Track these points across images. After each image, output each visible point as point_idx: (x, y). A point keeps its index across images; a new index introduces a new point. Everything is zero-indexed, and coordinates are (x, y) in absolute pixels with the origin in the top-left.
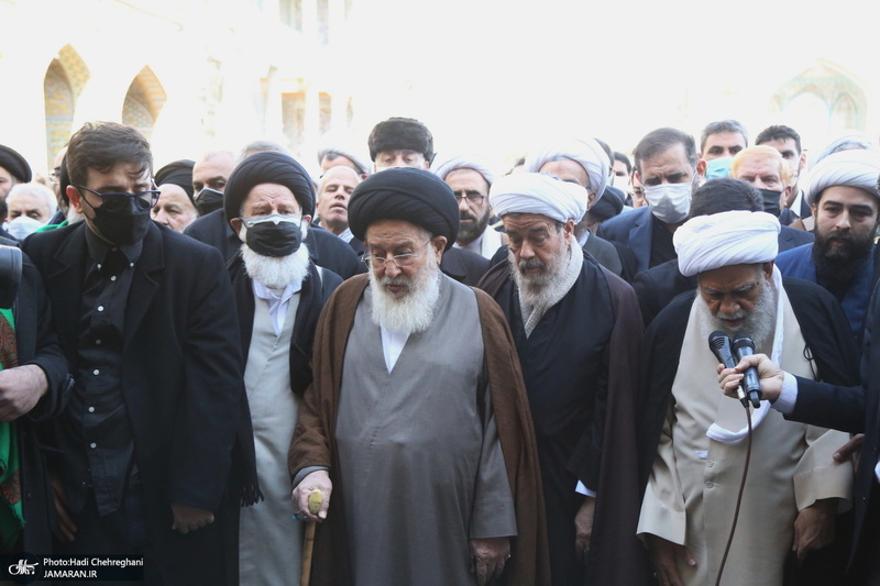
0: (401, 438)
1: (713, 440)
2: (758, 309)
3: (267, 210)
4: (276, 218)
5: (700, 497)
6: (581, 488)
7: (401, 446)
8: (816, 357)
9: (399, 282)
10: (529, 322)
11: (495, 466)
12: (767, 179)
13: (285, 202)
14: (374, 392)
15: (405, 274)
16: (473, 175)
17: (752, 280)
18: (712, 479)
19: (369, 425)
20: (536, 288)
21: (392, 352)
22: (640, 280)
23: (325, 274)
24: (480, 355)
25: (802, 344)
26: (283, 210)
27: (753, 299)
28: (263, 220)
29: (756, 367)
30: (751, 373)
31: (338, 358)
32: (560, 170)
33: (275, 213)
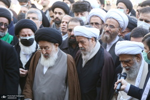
3: (26, 36)
4: (28, 38)
7: (44, 93)
9: (46, 55)
10: (83, 63)
15: (47, 53)
21: (45, 70)
26: (29, 35)
28: (25, 38)
29: (121, 82)
30: (120, 84)
31: (35, 66)
32: (110, 22)
33: (28, 36)
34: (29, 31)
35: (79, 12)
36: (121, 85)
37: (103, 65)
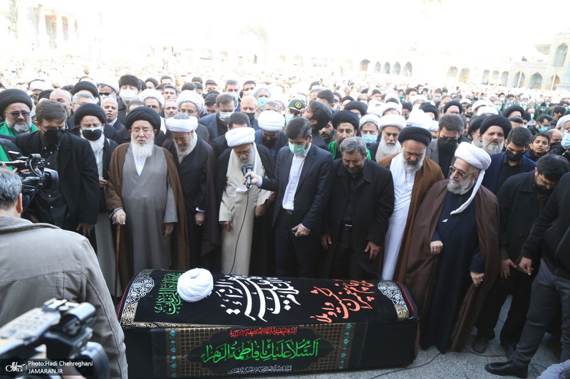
0: (145, 196)
1: (238, 192)
2: (250, 155)
3: (89, 126)
4: (93, 129)
5: (234, 207)
6: (197, 209)
7: (145, 198)
8: (265, 168)
10: (180, 160)
11: (171, 196)
12: (251, 109)
13: (95, 123)
14: (135, 182)
16: (155, 100)
17: (248, 148)
18: (237, 203)
19: (134, 192)
20: (183, 150)
21: (140, 169)
22: (213, 142)
23: (111, 142)
24: (166, 169)
25: (261, 164)
26: (95, 125)
27: (249, 153)
28: (88, 129)
29: (250, 176)
30: (249, 178)
31: (120, 171)
32: (187, 106)
33: (92, 126)
34: (96, 120)
35: (128, 84)
36: (251, 179)
37: (207, 158)
